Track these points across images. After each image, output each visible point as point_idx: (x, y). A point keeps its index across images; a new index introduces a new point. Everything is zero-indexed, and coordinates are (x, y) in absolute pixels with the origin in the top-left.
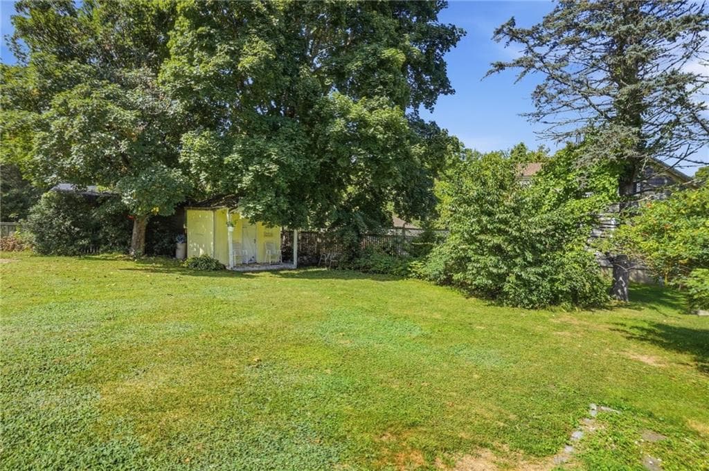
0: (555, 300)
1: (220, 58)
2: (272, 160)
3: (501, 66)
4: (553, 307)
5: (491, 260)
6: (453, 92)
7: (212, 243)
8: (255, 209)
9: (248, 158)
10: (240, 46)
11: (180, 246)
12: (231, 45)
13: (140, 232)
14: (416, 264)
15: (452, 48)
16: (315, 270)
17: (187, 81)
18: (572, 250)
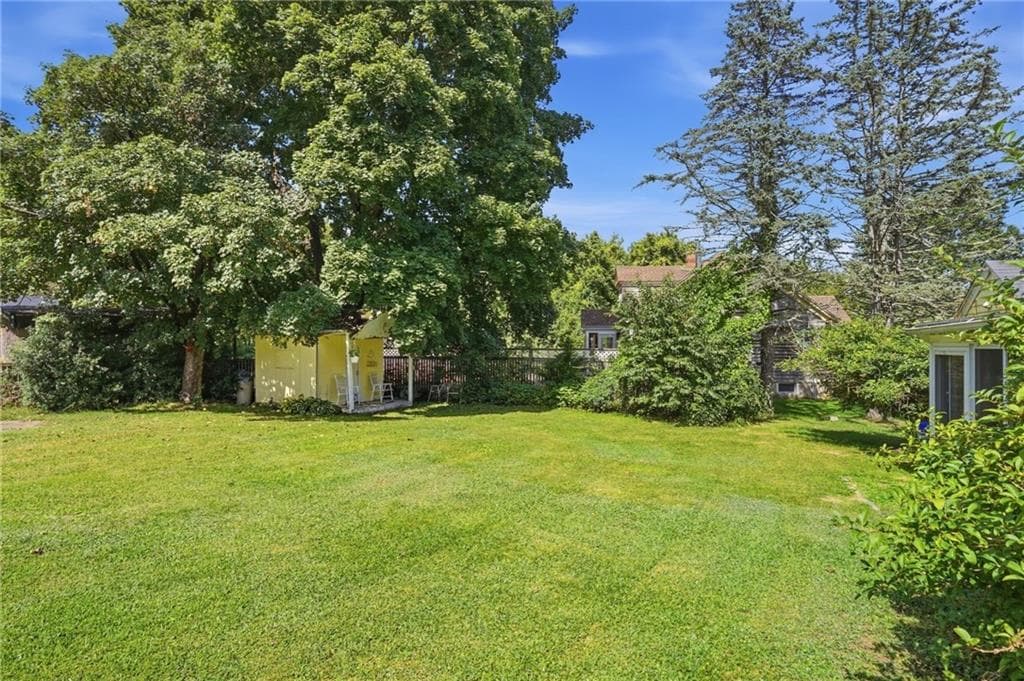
0: (730, 416)
1: (394, 161)
2: (438, 277)
3: (652, 178)
4: (730, 424)
5: (678, 381)
6: (570, 186)
7: (313, 379)
8: (414, 335)
9: (409, 275)
10: (417, 148)
11: (244, 384)
12: (406, 147)
13: (196, 369)
14: (565, 390)
15: (575, 139)
16: (437, 406)
17: (350, 185)
18: (737, 368)
